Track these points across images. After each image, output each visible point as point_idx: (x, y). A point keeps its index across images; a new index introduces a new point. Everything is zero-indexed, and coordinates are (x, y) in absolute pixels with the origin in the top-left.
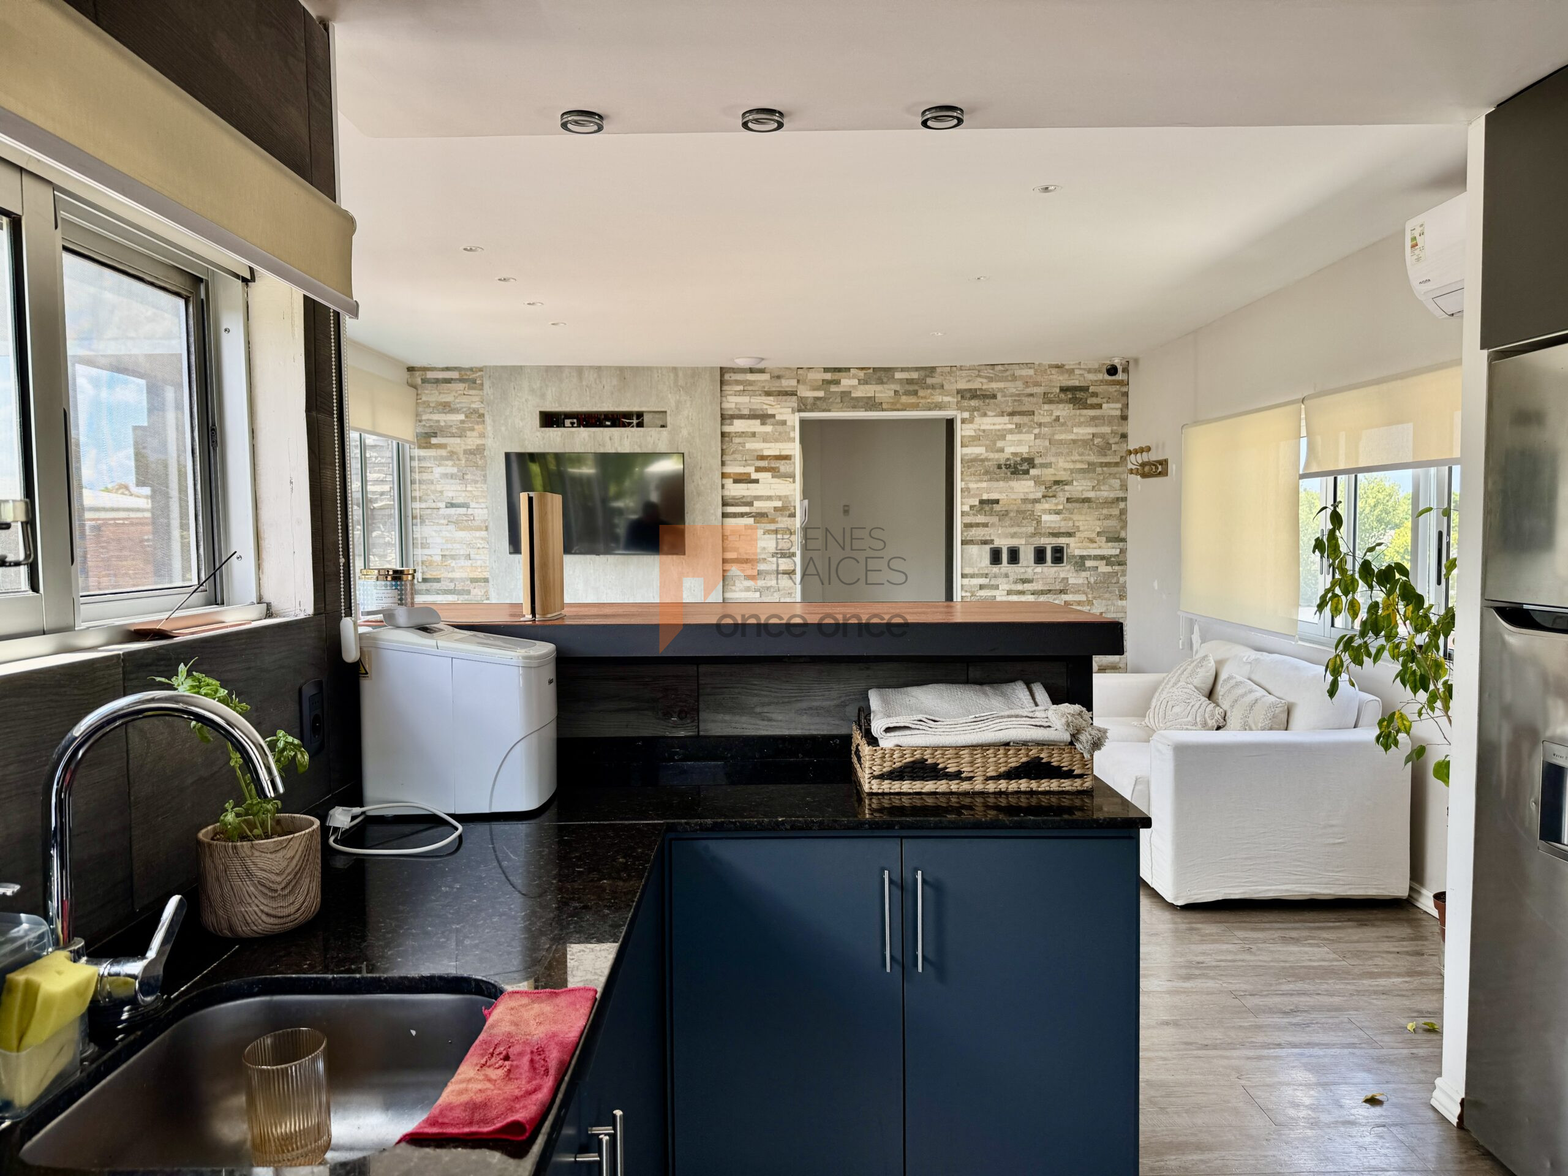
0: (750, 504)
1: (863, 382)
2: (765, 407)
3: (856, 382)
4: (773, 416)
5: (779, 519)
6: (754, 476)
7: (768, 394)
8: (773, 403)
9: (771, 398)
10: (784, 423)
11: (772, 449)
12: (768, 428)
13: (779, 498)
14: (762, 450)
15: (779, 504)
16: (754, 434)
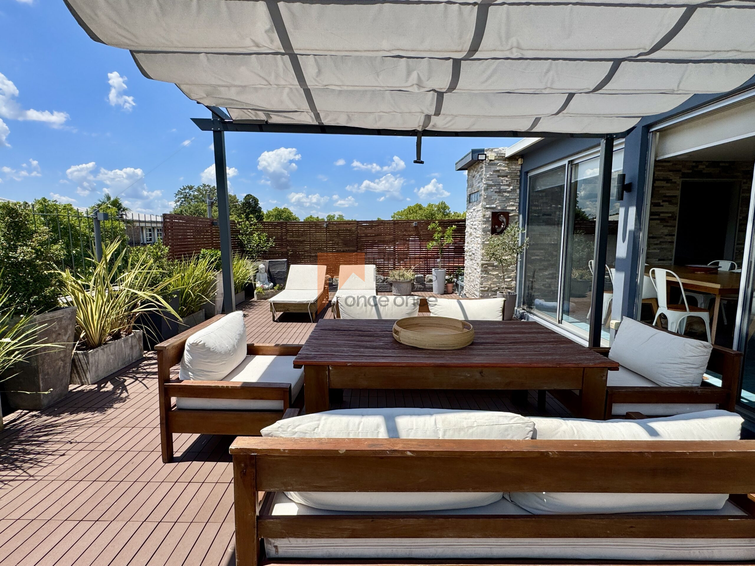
0: (659, 215)
1: (707, 167)
2: (668, 176)
3: (704, 167)
4: (671, 180)
5: (669, 221)
6: (662, 204)
7: (670, 171)
8: (672, 175)
9: (671, 173)
10: (675, 182)
11: (669, 193)
12: (669, 185)
13: (670, 213)
14: (665, 193)
15: (670, 215)
16: (663, 187)
